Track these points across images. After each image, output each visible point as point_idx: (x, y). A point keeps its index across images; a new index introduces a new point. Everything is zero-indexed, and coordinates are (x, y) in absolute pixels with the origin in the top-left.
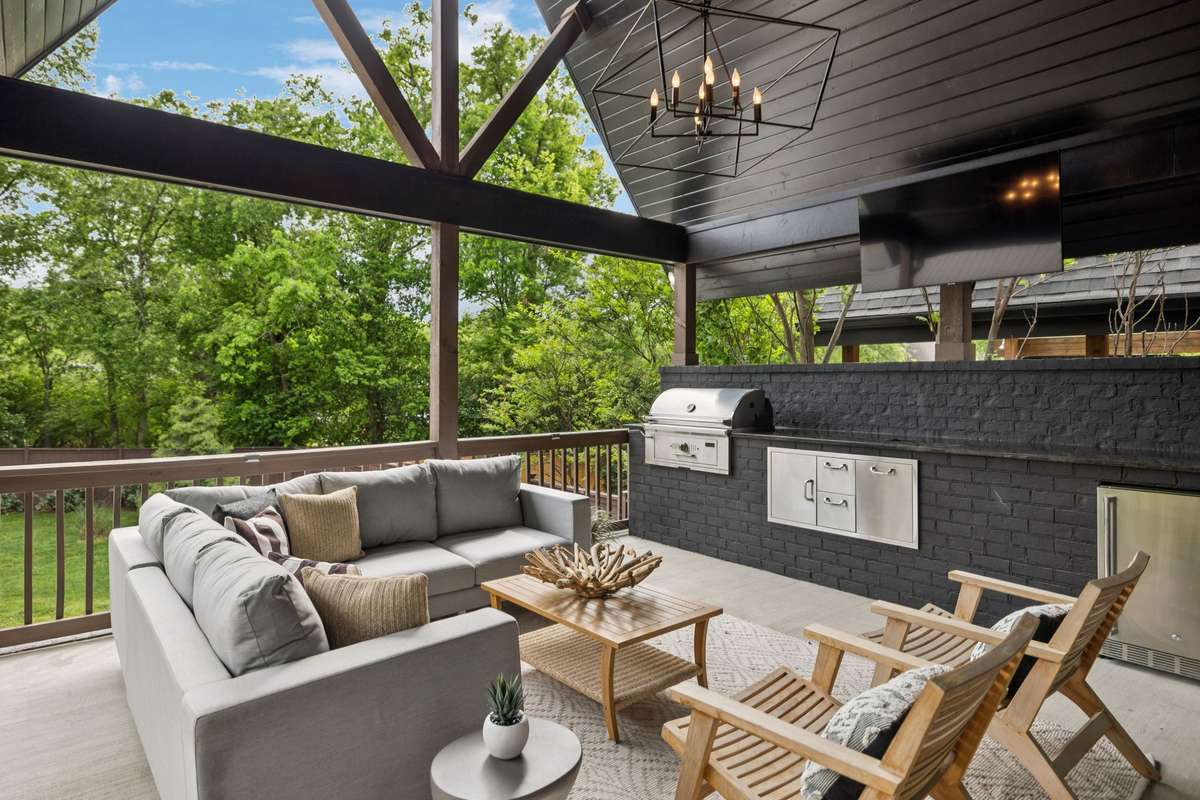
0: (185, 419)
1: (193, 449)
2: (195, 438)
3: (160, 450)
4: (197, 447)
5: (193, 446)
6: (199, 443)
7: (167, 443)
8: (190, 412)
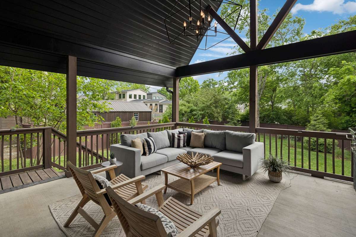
0: (315, 120)
1: (317, 129)
2: (317, 126)
3: (308, 129)
4: (318, 128)
5: (317, 128)
6: (318, 127)
7: (310, 127)
8: (316, 119)
